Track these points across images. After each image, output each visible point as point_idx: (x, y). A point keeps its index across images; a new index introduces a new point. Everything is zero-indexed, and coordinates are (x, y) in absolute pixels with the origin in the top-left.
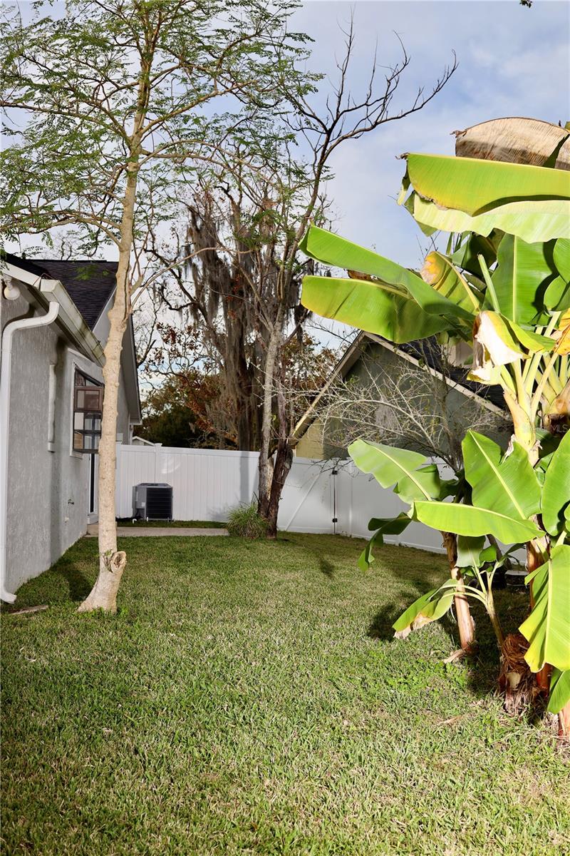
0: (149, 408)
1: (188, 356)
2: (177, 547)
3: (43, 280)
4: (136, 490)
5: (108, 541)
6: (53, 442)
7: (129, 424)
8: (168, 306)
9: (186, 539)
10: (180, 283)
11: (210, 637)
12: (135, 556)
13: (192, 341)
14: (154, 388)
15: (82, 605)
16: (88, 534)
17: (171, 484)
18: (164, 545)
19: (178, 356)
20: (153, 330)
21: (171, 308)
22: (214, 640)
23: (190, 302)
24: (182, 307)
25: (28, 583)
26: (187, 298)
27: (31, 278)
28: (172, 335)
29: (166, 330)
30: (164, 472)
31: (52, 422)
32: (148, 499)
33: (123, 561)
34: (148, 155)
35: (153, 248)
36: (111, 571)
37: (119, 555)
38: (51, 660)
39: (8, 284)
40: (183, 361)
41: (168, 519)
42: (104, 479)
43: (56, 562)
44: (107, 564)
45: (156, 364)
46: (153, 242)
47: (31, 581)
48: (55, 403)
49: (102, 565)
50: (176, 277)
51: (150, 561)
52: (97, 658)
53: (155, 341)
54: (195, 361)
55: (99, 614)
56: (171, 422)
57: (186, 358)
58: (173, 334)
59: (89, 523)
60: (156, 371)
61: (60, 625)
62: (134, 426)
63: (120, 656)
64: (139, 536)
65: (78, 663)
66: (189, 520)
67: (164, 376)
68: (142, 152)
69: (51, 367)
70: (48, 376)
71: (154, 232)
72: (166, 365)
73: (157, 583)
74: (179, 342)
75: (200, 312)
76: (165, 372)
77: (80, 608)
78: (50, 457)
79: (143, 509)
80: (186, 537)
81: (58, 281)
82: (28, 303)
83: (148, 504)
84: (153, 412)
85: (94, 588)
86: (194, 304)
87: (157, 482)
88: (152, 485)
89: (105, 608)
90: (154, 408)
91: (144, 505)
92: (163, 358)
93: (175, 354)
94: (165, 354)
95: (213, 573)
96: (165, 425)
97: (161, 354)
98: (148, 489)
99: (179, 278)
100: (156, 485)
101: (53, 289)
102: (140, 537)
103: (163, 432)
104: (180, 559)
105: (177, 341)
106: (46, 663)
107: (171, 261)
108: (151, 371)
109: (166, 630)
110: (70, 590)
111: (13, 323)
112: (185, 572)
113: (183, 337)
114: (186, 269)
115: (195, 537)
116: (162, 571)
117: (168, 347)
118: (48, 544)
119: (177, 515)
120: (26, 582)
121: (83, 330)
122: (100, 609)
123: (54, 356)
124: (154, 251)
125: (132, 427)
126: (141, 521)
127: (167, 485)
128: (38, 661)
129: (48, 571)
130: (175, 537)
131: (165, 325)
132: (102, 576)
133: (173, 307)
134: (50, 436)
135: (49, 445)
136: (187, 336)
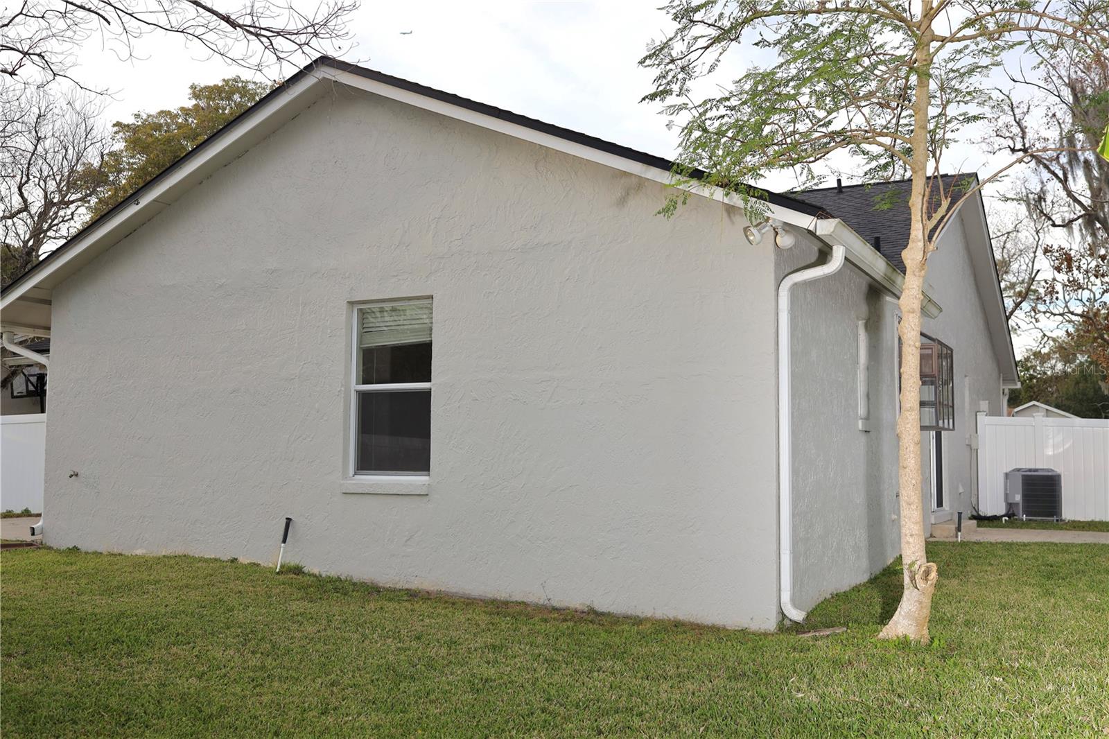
0: (1053, 362)
1: (1094, 288)
2: (1051, 558)
3: (819, 221)
4: (1007, 479)
5: (913, 550)
6: (867, 418)
7: (1002, 387)
8: (1051, 222)
9: (1066, 548)
10: (1066, 188)
11: (1050, 688)
12: (986, 568)
13: (1097, 266)
14: (1045, 335)
15: (884, 630)
16: (931, 536)
17: (1059, 469)
18: (1032, 555)
19: (1079, 288)
20: (1035, 257)
21: (1054, 225)
22: (1057, 692)
23: (1083, 212)
24: (1071, 221)
25: (833, 597)
26: (1078, 207)
27: (804, 221)
28: (1066, 261)
29: (1057, 254)
30: (1050, 452)
31: (866, 393)
32: (1023, 490)
33: (933, 575)
34: (942, 41)
35: (1024, 145)
36: (916, 588)
37: (927, 567)
38: (823, 697)
39: (780, 231)
40: (1086, 294)
41: (1055, 518)
42: (906, 468)
43: (878, 573)
44: (913, 579)
45: (1048, 302)
46: (1023, 138)
47: (837, 597)
48: (868, 369)
49: (907, 580)
50: (1061, 181)
51: (1005, 576)
52: (882, 700)
53: (1039, 271)
54: (1103, 293)
55: (904, 644)
56: (1086, 380)
57: (1091, 290)
58: (1069, 259)
59: (933, 522)
60: (1044, 313)
61: (849, 654)
62: (1009, 389)
63: (912, 700)
64: (999, 541)
65: (856, 704)
66: (1089, 519)
67: (1060, 318)
68: (934, 38)
69: (861, 324)
70: (857, 335)
71: (1024, 124)
72: (1061, 303)
73: (1003, 607)
74: (1079, 268)
75: (1098, 225)
76: (1061, 312)
77: (881, 634)
78: (863, 439)
79: (1017, 504)
80: (1067, 545)
81: (837, 220)
82: (816, 249)
83: (1025, 496)
84: (1060, 366)
85: (899, 609)
86: (1090, 215)
87: (1037, 467)
88: (1030, 470)
89: (912, 637)
90: (1060, 361)
91: (1018, 498)
92: (1057, 293)
93: (1075, 285)
94: (1059, 287)
95: (1091, 597)
96: (1077, 383)
97: (1053, 288)
98: (1023, 476)
99: (1064, 182)
100: (1036, 470)
101: (832, 230)
102: (1000, 543)
103: (1075, 394)
104: (1049, 576)
105: (1074, 269)
106: (815, 700)
107: (1051, 160)
108: (1040, 312)
109: (992, 671)
110: (882, 609)
111: (789, 276)
112: (1049, 594)
113: (1084, 261)
114: (1072, 168)
115: (1082, 545)
116: (1017, 591)
117: (1062, 277)
118: (863, 549)
119: (1068, 513)
120: (829, 596)
121: (889, 274)
122: (905, 637)
123: (864, 309)
124: (1025, 150)
125: (1007, 391)
126: (1016, 519)
127: (1052, 470)
128: (806, 696)
129: (864, 585)
130: (1052, 543)
131: (1056, 247)
132: (906, 592)
133: (1058, 222)
134: (861, 411)
135: (860, 423)
136: (1089, 259)
